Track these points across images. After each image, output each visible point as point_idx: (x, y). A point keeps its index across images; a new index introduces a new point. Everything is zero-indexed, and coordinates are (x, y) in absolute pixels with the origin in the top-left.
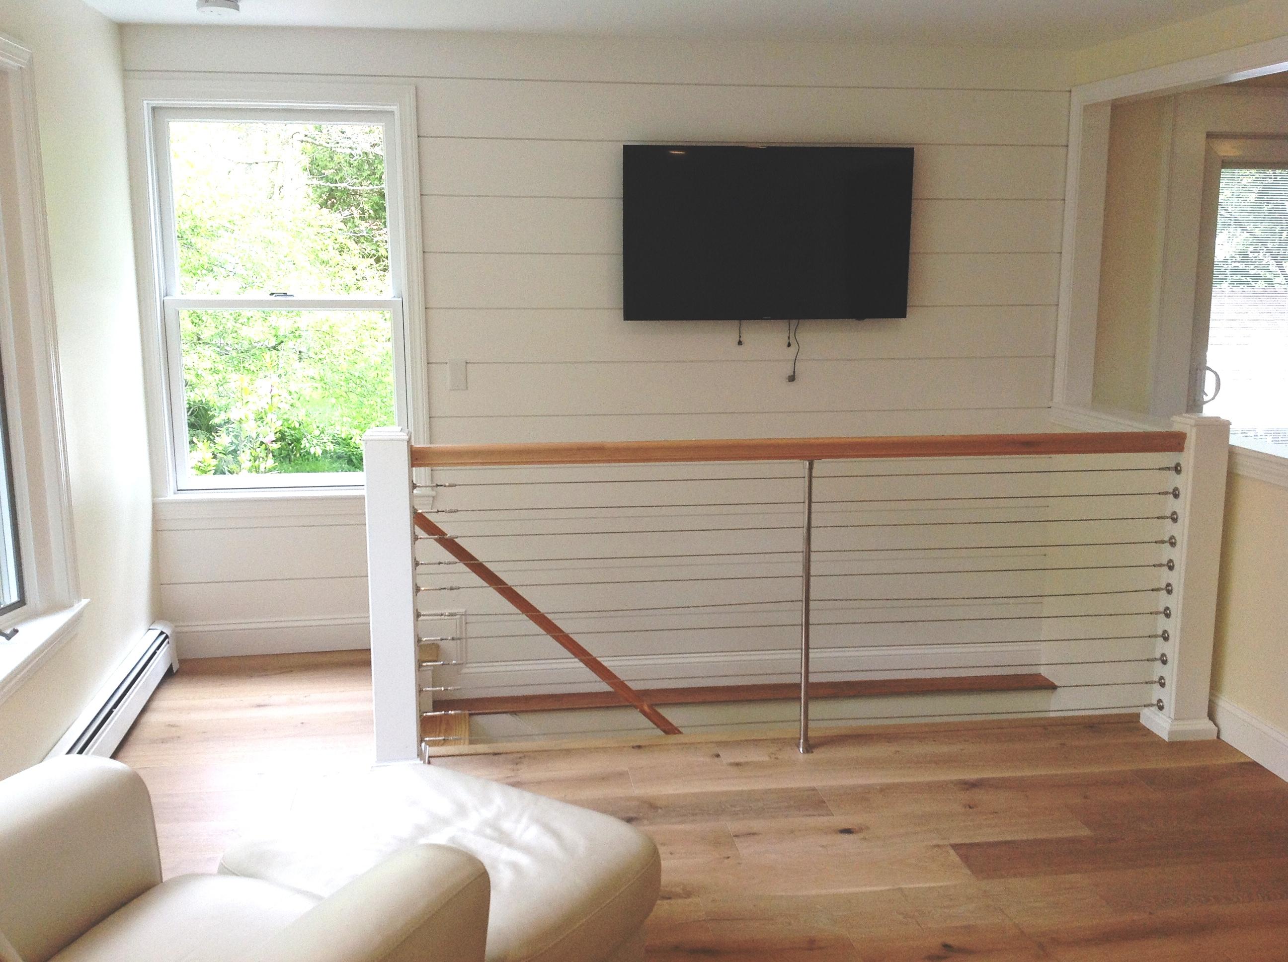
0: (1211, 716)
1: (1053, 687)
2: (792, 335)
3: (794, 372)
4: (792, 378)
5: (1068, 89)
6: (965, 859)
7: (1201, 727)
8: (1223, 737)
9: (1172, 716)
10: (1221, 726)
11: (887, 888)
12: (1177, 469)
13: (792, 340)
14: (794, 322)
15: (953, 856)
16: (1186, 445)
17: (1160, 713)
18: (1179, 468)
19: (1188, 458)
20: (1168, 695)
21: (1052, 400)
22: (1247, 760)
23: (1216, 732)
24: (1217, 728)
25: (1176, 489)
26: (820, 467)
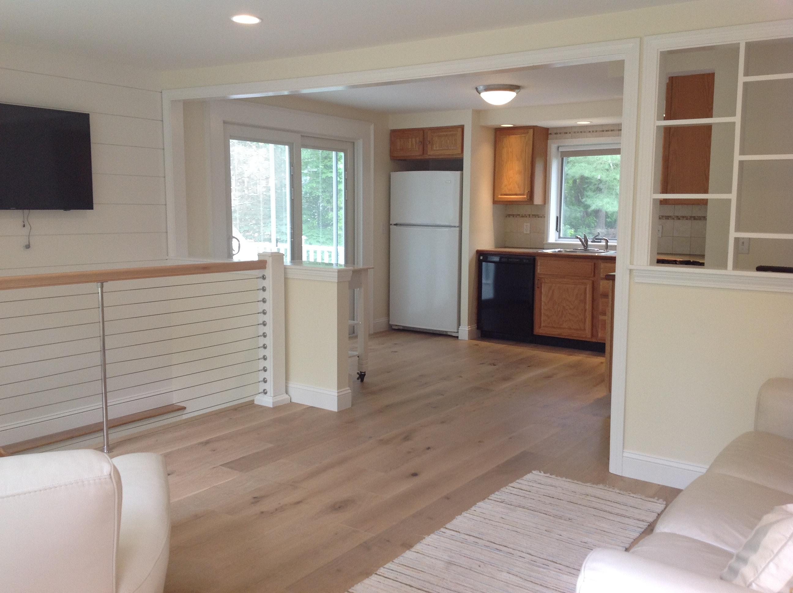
0: (287, 392)
1: (184, 408)
2: (26, 220)
3: (29, 242)
4: (28, 247)
5: (161, 91)
6: (231, 468)
7: (284, 398)
8: (292, 401)
9: (272, 395)
10: (292, 397)
11: (208, 488)
12: (264, 278)
13: (26, 223)
14: (26, 211)
15: (225, 469)
16: (267, 266)
17: (265, 396)
18: (265, 277)
19: (268, 272)
20: (269, 387)
21: (168, 255)
22: (308, 407)
23: (290, 399)
24: (289, 397)
25: (263, 287)
26: (108, 286)
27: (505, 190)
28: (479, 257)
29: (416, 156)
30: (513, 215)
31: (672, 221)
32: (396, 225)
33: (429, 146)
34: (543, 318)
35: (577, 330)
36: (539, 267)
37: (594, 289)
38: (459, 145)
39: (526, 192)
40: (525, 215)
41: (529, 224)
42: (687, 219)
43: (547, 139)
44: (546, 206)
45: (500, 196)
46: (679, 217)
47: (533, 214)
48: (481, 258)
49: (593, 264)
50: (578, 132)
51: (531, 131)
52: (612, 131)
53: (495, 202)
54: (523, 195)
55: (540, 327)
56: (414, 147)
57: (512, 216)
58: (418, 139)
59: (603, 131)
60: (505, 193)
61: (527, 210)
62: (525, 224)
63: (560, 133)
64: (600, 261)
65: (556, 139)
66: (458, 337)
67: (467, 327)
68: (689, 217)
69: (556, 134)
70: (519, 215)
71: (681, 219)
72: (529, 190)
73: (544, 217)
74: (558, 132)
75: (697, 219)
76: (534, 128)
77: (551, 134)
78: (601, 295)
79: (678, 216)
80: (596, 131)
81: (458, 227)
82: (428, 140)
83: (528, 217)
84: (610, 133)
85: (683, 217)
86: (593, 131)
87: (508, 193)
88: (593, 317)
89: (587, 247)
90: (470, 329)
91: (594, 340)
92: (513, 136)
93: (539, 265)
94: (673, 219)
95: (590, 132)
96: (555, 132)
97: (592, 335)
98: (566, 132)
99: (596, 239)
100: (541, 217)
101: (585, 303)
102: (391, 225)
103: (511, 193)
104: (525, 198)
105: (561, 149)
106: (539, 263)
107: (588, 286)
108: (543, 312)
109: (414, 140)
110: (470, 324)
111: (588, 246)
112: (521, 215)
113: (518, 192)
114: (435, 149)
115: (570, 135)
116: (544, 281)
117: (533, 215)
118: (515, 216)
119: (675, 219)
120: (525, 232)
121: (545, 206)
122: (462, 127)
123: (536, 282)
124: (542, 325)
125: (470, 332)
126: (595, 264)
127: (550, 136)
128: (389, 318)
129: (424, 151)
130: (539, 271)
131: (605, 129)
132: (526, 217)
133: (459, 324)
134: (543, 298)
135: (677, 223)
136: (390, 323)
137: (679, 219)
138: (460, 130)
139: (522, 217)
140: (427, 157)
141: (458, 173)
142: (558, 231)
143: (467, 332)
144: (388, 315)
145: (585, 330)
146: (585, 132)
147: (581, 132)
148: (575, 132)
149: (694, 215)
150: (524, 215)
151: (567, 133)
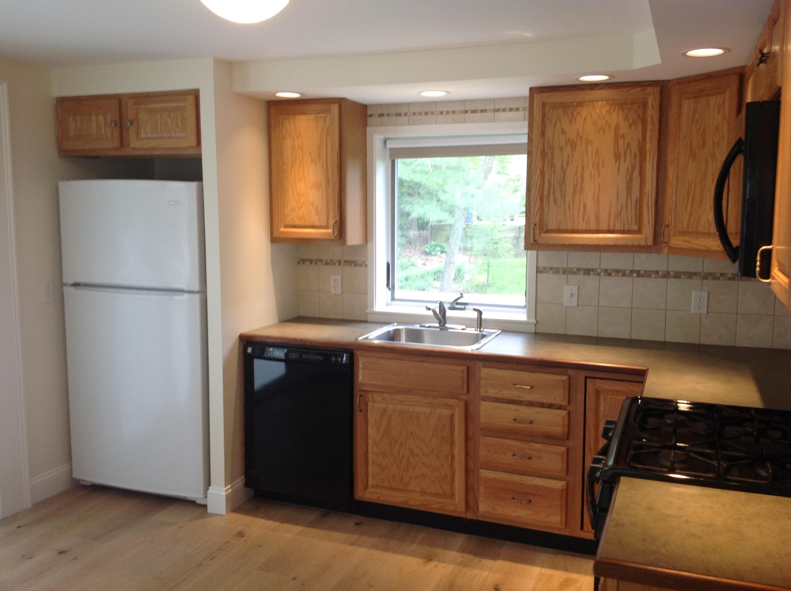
27: (292, 217)
28: (245, 350)
29: (109, 149)
30: (311, 261)
31: (597, 277)
32: (76, 285)
33: (132, 131)
34: (371, 469)
35: (437, 495)
36: (361, 372)
37: (468, 416)
38: (192, 129)
39: (332, 222)
40: (332, 261)
41: (339, 278)
42: (624, 275)
43: (366, 125)
44: (369, 244)
45: (282, 229)
46: (610, 271)
47: (345, 258)
48: (250, 350)
49: (465, 368)
50: (420, 114)
51: (335, 108)
52: (482, 111)
53: (274, 240)
54: (326, 227)
55: (366, 487)
56: (103, 132)
57: (309, 263)
58: (109, 119)
59: (466, 112)
60: (292, 223)
61: (335, 252)
62: (333, 277)
63: (388, 115)
64: (479, 364)
65: (382, 125)
66: (205, 506)
67: (225, 489)
68: (627, 272)
69: (381, 115)
70: (321, 261)
71: (613, 274)
72: (337, 218)
73: (366, 266)
74: (385, 112)
75: (643, 276)
76: (341, 102)
77: (371, 116)
78: (482, 429)
79: (606, 270)
80: (454, 112)
81: (197, 292)
82: (130, 118)
83: (337, 264)
84: (478, 115)
85: (617, 271)
86: (448, 113)
87: (297, 222)
88: (467, 471)
89: (445, 323)
90: (230, 491)
91: (470, 516)
92: (303, 117)
93: (361, 366)
94: (599, 274)
95: (442, 113)
96: (379, 112)
97: (467, 507)
98: (399, 112)
99: (457, 304)
100: (361, 265)
101: (452, 444)
102: (66, 285)
103: (303, 223)
104: (329, 233)
105: (390, 145)
106: (361, 362)
107: (457, 411)
108: (371, 457)
109: (101, 118)
110: (229, 479)
111: (447, 321)
112: (324, 261)
113: (317, 223)
114: (143, 136)
115: (406, 118)
116: (371, 399)
117: (346, 262)
118: (314, 263)
119: (602, 274)
120: (333, 291)
121: (367, 246)
122: (195, 94)
123: (357, 400)
124: (370, 483)
125: (229, 498)
126: (468, 368)
127: (370, 120)
128: (71, 465)
129: (122, 142)
130: (360, 378)
131: (469, 108)
132: (334, 264)
133: (208, 482)
134: (371, 431)
135: (606, 281)
136: (75, 476)
137: (610, 275)
138: (191, 98)
139: (327, 264)
140: (127, 152)
141: (193, 186)
142: (389, 289)
143: (225, 498)
144: (70, 459)
145: (452, 496)
146: (433, 113)
147: (426, 113)
148: (414, 114)
149: (637, 268)
150: (329, 261)
151: (400, 115)
